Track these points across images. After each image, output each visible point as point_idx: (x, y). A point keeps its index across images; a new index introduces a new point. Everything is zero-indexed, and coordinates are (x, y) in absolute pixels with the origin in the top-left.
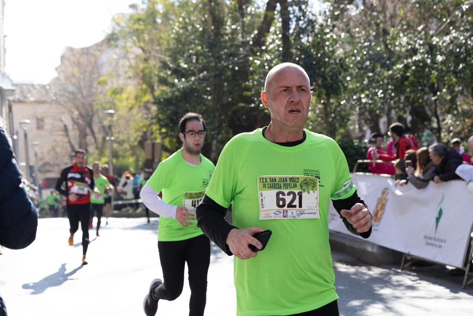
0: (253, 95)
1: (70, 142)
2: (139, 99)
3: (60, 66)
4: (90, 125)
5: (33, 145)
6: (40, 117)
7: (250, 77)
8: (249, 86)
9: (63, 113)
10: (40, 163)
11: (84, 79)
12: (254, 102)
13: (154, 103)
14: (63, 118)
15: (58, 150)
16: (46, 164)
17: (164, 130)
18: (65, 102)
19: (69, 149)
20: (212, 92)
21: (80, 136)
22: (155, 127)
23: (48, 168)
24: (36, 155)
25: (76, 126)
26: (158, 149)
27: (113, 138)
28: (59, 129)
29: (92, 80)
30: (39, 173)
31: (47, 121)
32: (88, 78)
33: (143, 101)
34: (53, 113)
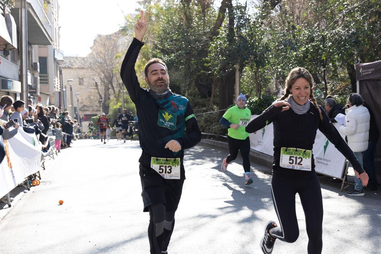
0: (210, 65)
1: (99, 93)
3: (93, 46)
4: (111, 83)
5: (76, 94)
6: (80, 77)
7: (209, 54)
8: (208, 60)
9: (95, 75)
10: (82, 105)
11: (108, 54)
14: (95, 78)
15: (92, 97)
16: (84, 106)
18: (95, 68)
19: (99, 97)
20: (185, 63)
21: (105, 90)
23: (85, 108)
24: (78, 100)
25: (102, 83)
27: (124, 91)
28: (92, 85)
29: (112, 55)
30: (80, 111)
31: (85, 80)
32: (110, 54)
33: (143, 68)
34: (89, 75)
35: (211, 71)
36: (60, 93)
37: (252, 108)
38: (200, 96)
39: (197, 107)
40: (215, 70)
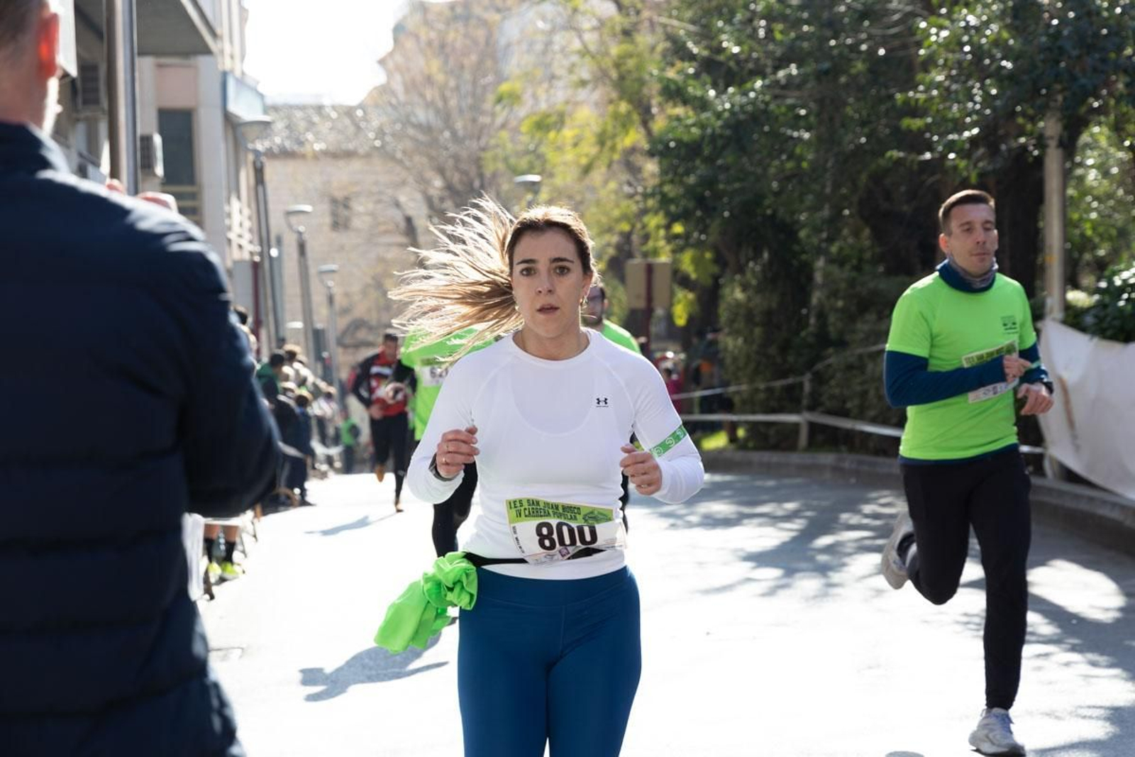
0: (928, 128)
2: (609, 143)
3: (391, 54)
5: (321, 272)
6: (339, 195)
7: (920, 76)
8: (917, 100)
9: (404, 183)
10: (343, 323)
11: (457, 88)
12: (930, 147)
13: (651, 154)
14: (402, 199)
16: (358, 324)
17: (678, 228)
18: (404, 152)
20: (812, 119)
22: (654, 221)
23: (362, 335)
24: (331, 300)
25: (435, 220)
26: (662, 282)
28: (391, 227)
29: (479, 91)
30: (340, 350)
31: (359, 207)
32: (469, 87)
33: (619, 147)
34: (376, 183)
35: (931, 149)
36: (256, 267)
37: (1121, 310)
38: (881, 269)
39: (871, 317)
40: (951, 146)
